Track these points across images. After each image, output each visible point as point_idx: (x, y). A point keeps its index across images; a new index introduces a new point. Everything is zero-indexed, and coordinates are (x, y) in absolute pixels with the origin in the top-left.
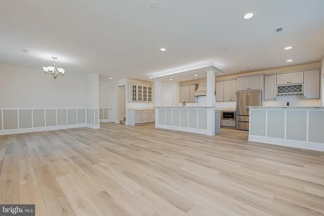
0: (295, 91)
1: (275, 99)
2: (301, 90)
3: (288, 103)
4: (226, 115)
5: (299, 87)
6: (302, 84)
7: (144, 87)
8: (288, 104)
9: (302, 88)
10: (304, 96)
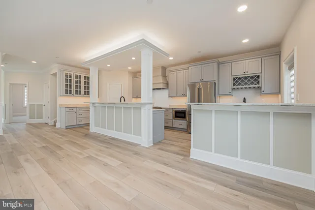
0: (252, 83)
1: (230, 94)
2: (258, 83)
3: (245, 99)
4: (178, 115)
5: (256, 78)
6: (260, 75)
7: (85, 77)
8: (244, 101)
9: (260, 80)
10: (262, 90)
